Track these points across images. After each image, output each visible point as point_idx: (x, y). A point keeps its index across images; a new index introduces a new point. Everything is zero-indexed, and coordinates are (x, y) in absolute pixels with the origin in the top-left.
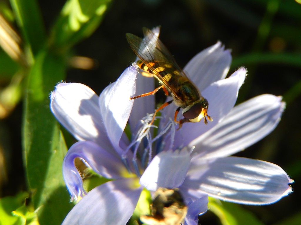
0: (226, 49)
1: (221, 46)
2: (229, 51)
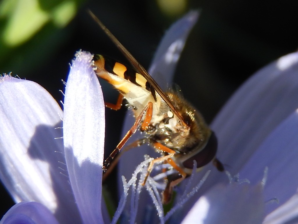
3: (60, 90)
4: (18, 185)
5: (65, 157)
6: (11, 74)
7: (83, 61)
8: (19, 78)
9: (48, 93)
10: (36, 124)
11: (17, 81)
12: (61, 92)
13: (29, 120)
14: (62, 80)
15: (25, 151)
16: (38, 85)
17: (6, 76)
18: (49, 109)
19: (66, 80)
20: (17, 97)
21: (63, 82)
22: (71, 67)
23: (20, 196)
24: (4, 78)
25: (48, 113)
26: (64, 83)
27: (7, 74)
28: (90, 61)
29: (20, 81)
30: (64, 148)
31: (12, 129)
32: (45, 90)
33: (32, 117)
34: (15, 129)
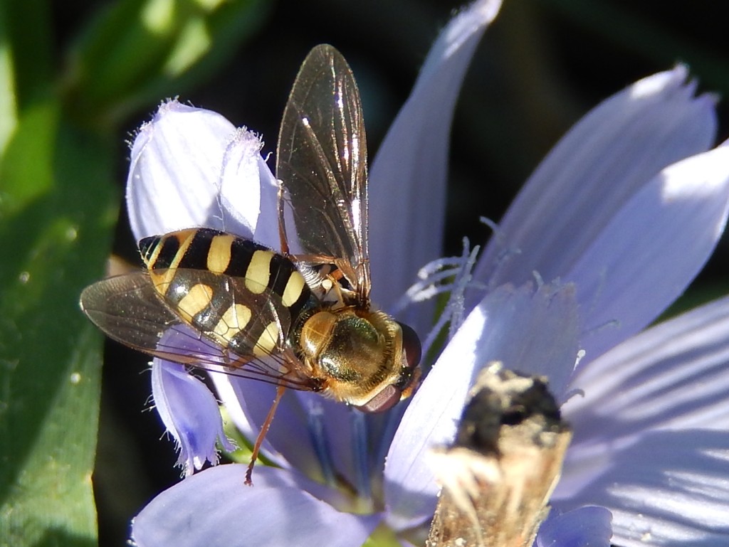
0: (698, 93)
1: (686, 82)
2: (709, 101)
6: (177, 99)
8: (191, 106)
17: (170, 102)
24: (167, 105)
27: (171, 99)
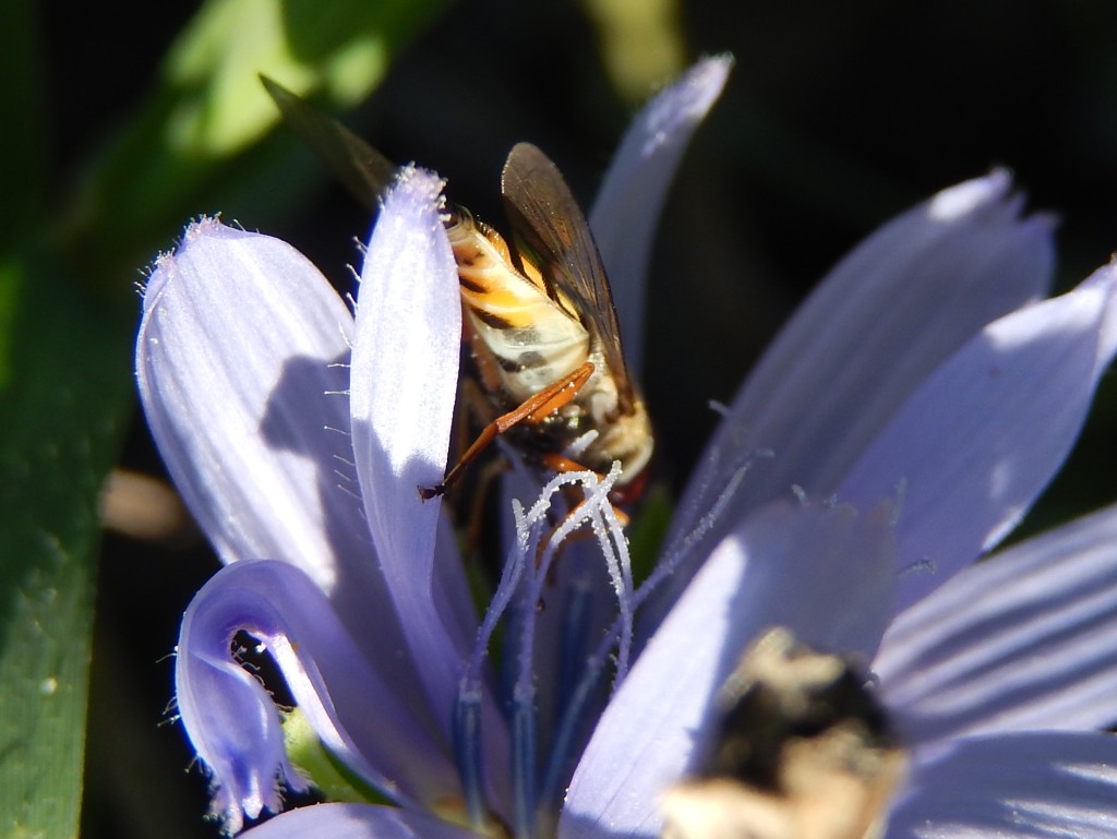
0: (1027, 212)
2: (1044, 224)
3: (349, 266)
4: (231, 519)
5: (353, 445)
6: (219, 217)
7: (415, 194)
8: (240, 229)
9: (318, 271)
10: (284, 354)
11: (236, 237)
12: (349, 270)
13: (266, 342)
14: (356, 239)
15: (254, 427)
16: (292, 248)
17: (206, 221)
18: (320, 316)
19: (366, 239)
20: (233, 281)
21: (356, 243)
22: (383, 207)
23: (236, 548)
24: (200, 226)
25: (317, 325)
26: (359, 247)
27: (208, 216)
28: (433, 196)
29: (242, 237)
30: (352, 421)
31: (220, 367)
32: (311, 263)
33: (273, 335)
34: (226, 366)
